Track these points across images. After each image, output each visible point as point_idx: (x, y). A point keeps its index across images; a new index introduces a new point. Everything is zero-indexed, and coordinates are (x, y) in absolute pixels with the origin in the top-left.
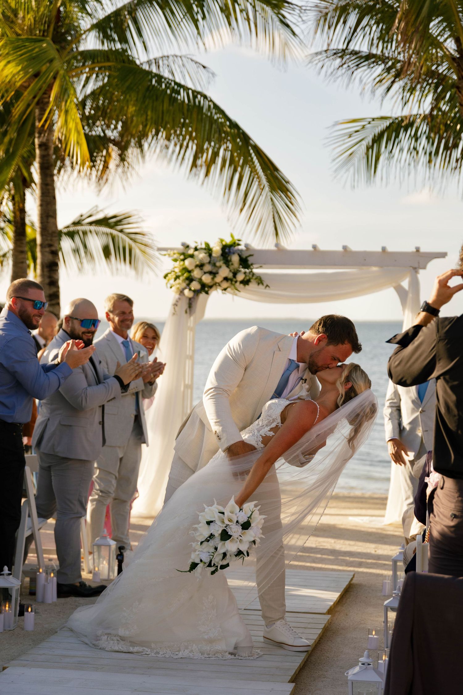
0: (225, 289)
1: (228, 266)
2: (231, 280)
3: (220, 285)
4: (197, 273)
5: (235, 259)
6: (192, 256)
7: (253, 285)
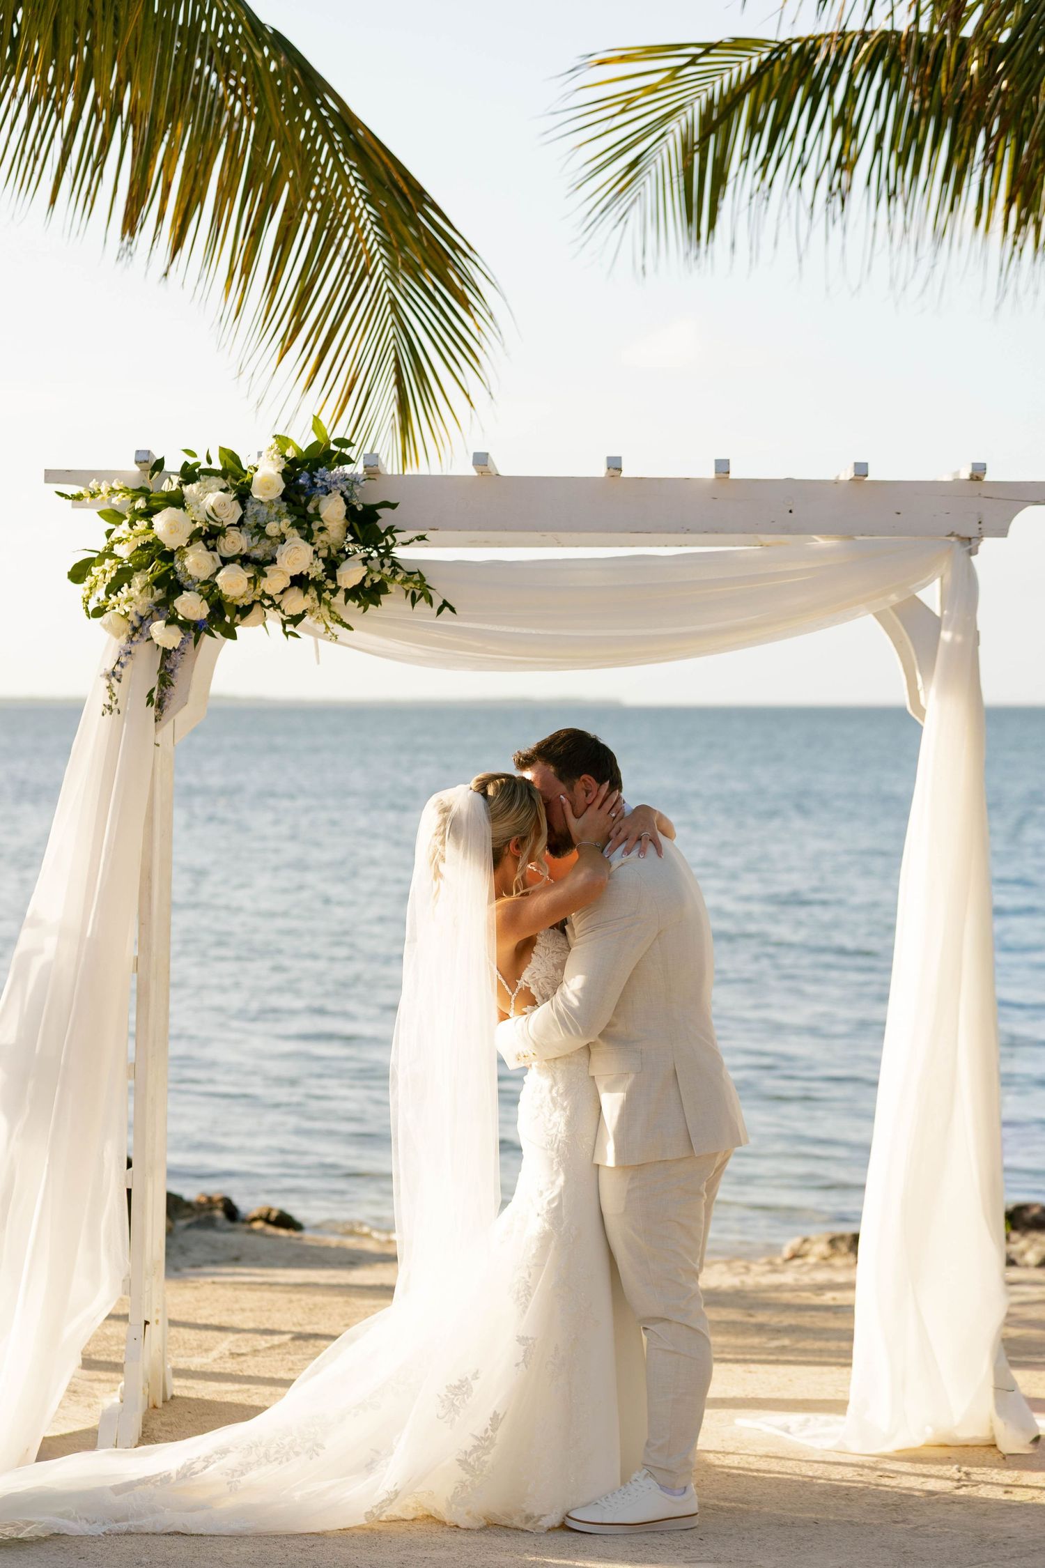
0: (296, 619)
1: (308, 537)
2: (319, 586)
3: (277, 606)
4: (196, 562)
5: (332, 510)
6: (177, 501)
7: (394, 602)
